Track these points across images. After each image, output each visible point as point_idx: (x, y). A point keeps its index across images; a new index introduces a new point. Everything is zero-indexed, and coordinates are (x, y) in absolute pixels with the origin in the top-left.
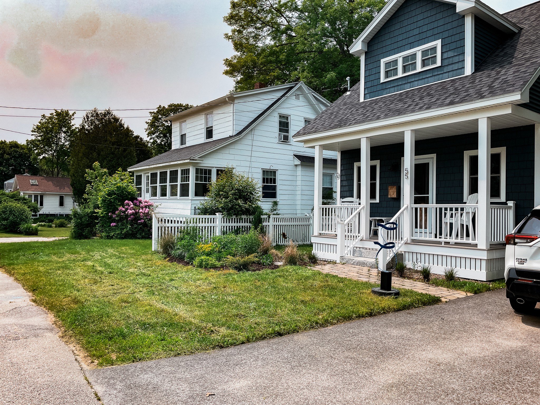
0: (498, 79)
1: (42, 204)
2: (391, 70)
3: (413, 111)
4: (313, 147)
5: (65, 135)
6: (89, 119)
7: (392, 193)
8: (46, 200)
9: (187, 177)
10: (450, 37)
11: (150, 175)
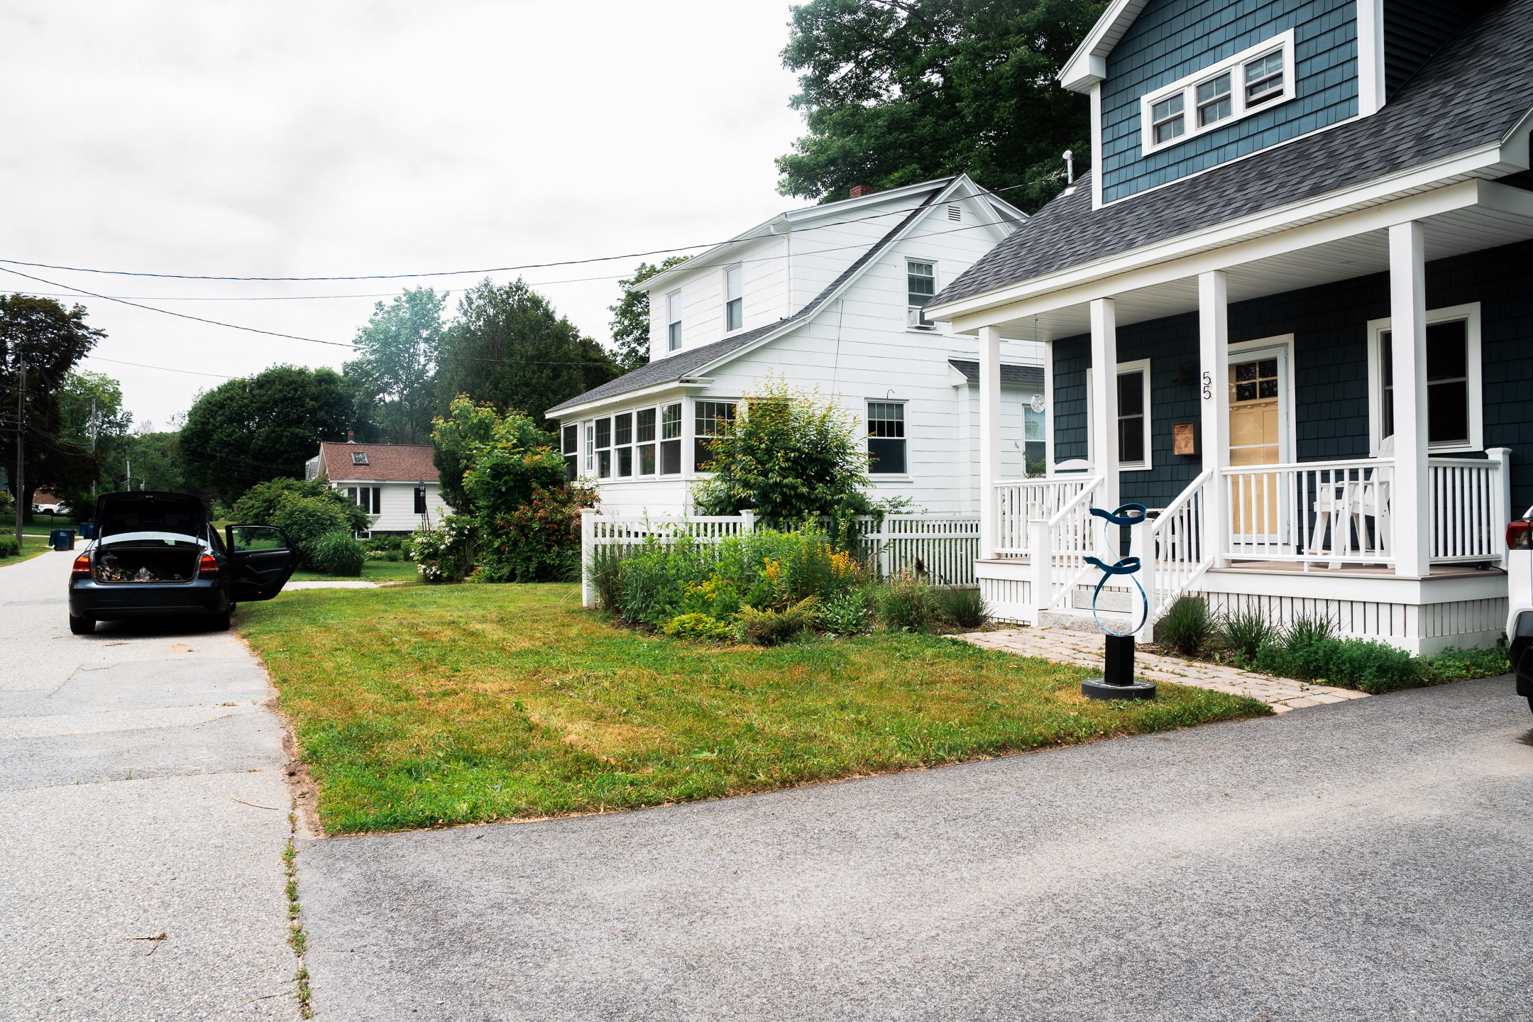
0: (1444, 115)
1: (377, 510)
2: (1168, 122)
3: (1216, 221)
4: (975, 332)
5: (427, 345)
6: (474, 306)
7: (1183, 445)
8: (385, 498)
9: (675, 424)
10: (1318, 21)
11: (593, 424)
